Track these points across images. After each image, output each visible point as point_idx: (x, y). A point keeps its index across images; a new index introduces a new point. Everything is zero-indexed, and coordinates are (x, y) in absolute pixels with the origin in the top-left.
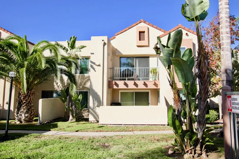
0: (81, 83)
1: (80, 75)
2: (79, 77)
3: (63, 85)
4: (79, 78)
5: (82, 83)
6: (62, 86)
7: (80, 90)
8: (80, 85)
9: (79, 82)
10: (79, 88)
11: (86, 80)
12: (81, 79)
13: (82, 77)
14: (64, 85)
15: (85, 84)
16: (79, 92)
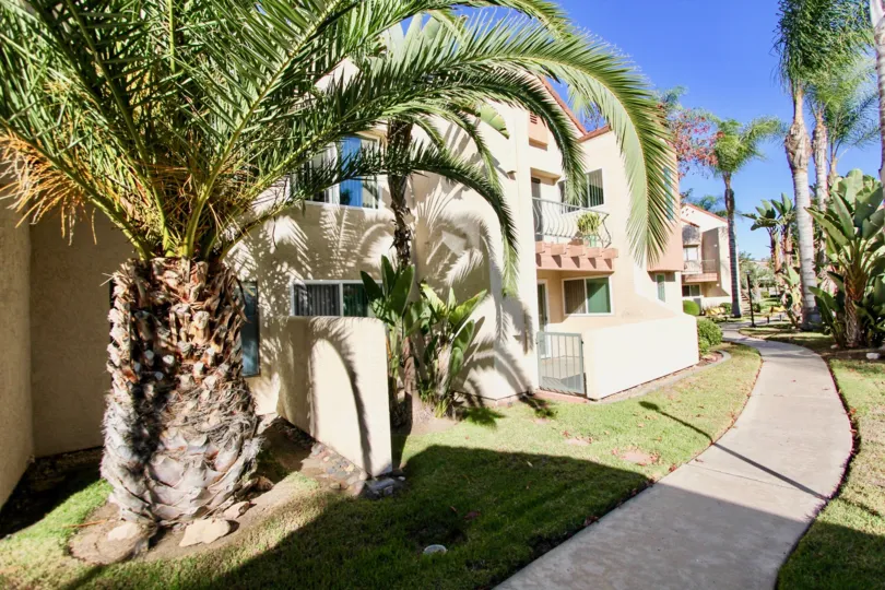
0: (349, 247)
1: (342, 210)
2: (339, 218)
3: (260, 250)
4: (339, 223)
5: (354, 248)
6: (255, 254)
7: (345, 276)
8: (347, 256)
9: (338, 241)
10: (343, 267)
11: (367, 233)
12: (347, 227)
13: (351, 217)
14: (267, 251)
15: (365, 250)
16: (345, 285)
